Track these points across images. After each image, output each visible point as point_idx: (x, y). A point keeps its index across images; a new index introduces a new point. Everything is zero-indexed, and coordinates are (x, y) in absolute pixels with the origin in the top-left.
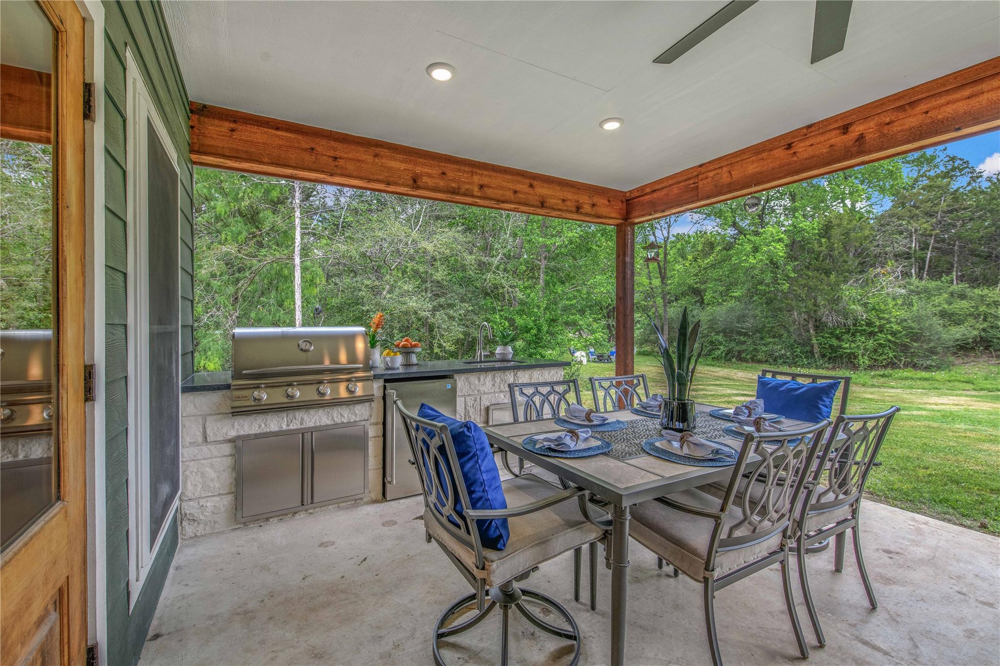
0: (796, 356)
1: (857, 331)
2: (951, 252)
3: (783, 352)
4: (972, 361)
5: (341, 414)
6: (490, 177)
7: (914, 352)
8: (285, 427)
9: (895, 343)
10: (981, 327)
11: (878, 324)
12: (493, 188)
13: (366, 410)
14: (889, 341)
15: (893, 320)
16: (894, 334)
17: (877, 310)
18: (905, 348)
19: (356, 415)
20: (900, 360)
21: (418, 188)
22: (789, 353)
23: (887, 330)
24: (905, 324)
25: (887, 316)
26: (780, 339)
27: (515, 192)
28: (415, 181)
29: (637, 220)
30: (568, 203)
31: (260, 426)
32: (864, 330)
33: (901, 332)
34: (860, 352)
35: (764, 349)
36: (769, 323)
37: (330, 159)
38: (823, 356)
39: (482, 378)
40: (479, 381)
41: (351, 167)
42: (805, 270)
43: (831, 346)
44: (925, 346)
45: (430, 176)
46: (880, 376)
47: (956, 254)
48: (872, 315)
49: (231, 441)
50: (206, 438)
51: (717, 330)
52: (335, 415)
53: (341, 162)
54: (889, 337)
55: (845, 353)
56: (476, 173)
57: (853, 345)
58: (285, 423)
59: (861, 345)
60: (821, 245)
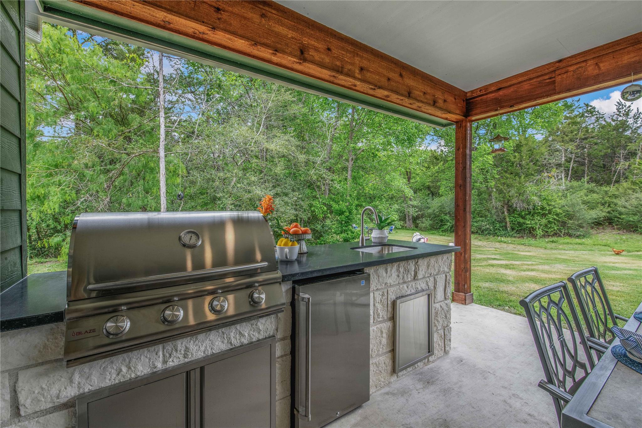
0: (496, 229)
1: (535, 213)
2: (583, 164)
3: (488, 226)
4: (602, 232)
5: (240, 333)
6: (369, 60)
7: (570, 227)
8: (159, 366)
9: (558, 221)
10: (607, 211)
11: (548, 208)
12: (371, 72)
13: (271, 323)
14: (554, 219)
15: (557, 206)
16: (557, 215)
17: (547, 200)
18: (564, 224)
19: (259, 331)
20: (561, 232)
21: (305, 60)
22: (492, 227)
23: (554, 212)
24: (564, 208)
25: (553, 203)
26: (486, 218)
27: (389, 79)
28: (302, 52)
29: (474, 118)
30: (428, 97)
31: (119, 372)
32: (539, 213)
33: (562, 214)
34: (537, 227)
35: (476, 224)
36: (478, 208)
37: (212, 10)
38: (513, 229)
39: (389, 270)
40: (387, 273)
41: (235, 23)
42: (504, 174)
43: (519, 223)
44: (576, 223)
45: (316, 49)
46: (551, 242)
47: (586, 166)
48: (544, 203)
49: (69, 405)
50: (18, 409)
51: (445, 213)
52: (232, 334)
53: (225, 16)
54: (555, 217)
55: (527, 227)
56: (357, 54)
57: (533, 222)
58: (161, 359)
59: (537, 222)
60: (515, 157)
